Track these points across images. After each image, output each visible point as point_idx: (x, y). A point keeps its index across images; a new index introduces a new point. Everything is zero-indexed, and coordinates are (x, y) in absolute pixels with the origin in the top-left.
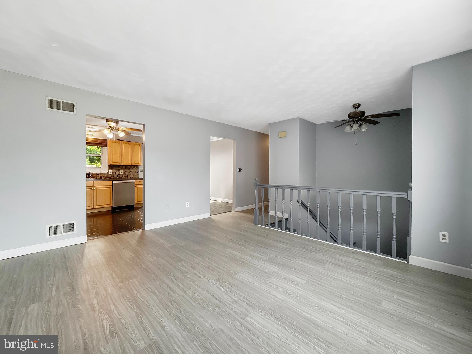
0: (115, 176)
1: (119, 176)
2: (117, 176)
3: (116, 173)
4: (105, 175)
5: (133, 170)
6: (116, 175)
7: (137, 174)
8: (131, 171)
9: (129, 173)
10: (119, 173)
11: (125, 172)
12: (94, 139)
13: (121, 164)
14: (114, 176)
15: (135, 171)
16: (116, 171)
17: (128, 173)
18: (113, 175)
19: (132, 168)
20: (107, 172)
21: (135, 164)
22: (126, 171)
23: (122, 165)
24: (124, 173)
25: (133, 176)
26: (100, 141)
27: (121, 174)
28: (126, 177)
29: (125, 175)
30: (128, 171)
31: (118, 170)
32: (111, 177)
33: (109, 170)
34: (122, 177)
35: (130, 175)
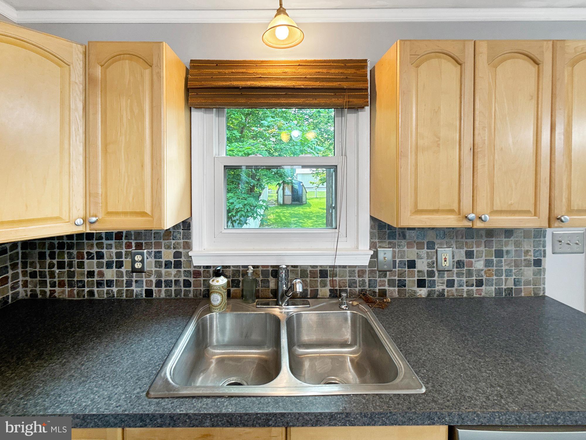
0: (411, 280)
1: (433, 284)
2: (421, 283)
3: (412, 264)
4: (357, 279)
5: (511, 247)
6: (416, 278)
7: (538, 274)
8: (499, 254)
9: (488, 263)
10: (429, 265)
11: (463, 258)
12: (302, 64)
14: (402, 284)
15: (527, 252)
16: (412, 254)
17: (479, 264)
18: (401, 274)
22: (469, 254)
24: (459, 264)
25: (511, 285)
26: (333, 71)
27: (444, 274)
28: (468, 291)
29: (464, 279)
30: (482, 248)
31: (427, 249)
32: (387, 288)
33: (380, 247)
34: (444, 287)
35: (495, 277)
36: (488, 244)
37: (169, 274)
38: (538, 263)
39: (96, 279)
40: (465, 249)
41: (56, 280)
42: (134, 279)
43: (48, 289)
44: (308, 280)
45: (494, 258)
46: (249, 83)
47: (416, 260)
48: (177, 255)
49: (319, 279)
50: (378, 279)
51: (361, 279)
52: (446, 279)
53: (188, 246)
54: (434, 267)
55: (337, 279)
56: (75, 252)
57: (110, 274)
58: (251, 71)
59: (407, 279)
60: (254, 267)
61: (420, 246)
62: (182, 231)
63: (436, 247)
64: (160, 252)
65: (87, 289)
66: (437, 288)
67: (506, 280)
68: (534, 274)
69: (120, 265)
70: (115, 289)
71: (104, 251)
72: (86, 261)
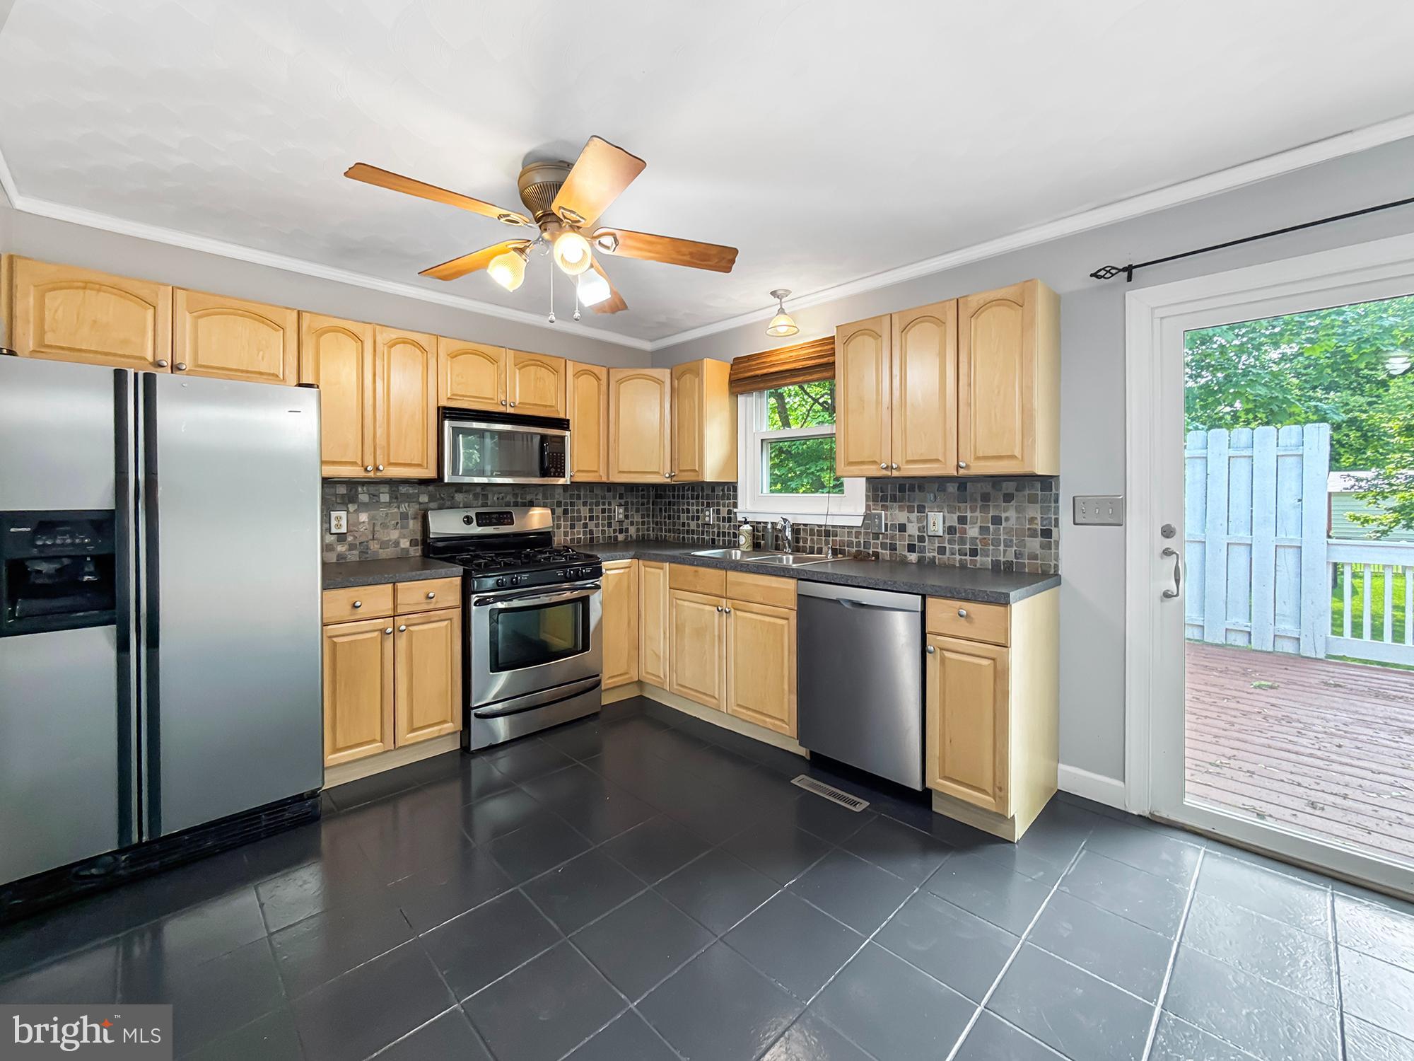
0: (902, 544)
1: (922, 550)
2: (911, 548)
3: (902, 528)
4: (854, 539)
5: (1012, 514)
6: (907, 543)
7: (1047, 546)
8: (997, 520)
9: (984, 530)
10: (919, 529)
11: (956, 524)
13: (889, 473)
14: (893, 548)
15: (1034, 521)
16: (901, 517)
17: (973, 532)
18: (892, 538)
19: (1008, 498)
20: (858, 522)
21: (982, 463)
22: (962, 520)
23: (895, 473)
24: (951, 530)
25: (1011, 557)
27: (935, 540)
28: (961, 561)
29: (957, 547)
30: (978, 514)
31: (918, 512)
32: (879, 550)
33: (874, 509)
34: (936, 554)
35: (991, 547)
36: (985, 509)
37: (724, 527)
38: (1047, 533)
39: (686, 528)
40: (958, 514)
41: (667, 527)
42: (706, 529)
43: (663, 534)
44: (815, 538)
45: (990, 525)
46: (765, 371)
47: (907, 524)
48: (729, 512)
49: (824, 538)
50: (872, 541)
51: (857, 540)
52: (937, 545)
53: (735, 505)
54: (924, 532)
55: (838, 538)
56: (676, 507)
57: (693, 525)
58: (769, 360)
59: (898, 543)
60: (772, 523)
61: (911, 510)
62: (732, 493)
63: (926, 511)
64: (719, 509)
65: (681, 536)
66: (927, 555)
67: (1005, 551)
68: (1042, 547)
69: (698, 518)
70: (696, 537)
71: (690, 507)
72: (681, 515)
